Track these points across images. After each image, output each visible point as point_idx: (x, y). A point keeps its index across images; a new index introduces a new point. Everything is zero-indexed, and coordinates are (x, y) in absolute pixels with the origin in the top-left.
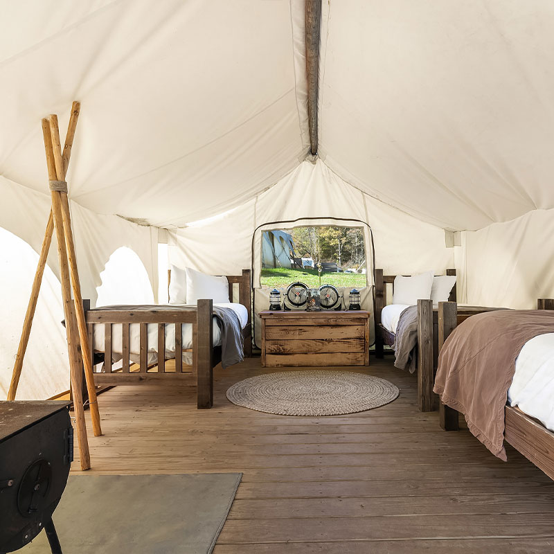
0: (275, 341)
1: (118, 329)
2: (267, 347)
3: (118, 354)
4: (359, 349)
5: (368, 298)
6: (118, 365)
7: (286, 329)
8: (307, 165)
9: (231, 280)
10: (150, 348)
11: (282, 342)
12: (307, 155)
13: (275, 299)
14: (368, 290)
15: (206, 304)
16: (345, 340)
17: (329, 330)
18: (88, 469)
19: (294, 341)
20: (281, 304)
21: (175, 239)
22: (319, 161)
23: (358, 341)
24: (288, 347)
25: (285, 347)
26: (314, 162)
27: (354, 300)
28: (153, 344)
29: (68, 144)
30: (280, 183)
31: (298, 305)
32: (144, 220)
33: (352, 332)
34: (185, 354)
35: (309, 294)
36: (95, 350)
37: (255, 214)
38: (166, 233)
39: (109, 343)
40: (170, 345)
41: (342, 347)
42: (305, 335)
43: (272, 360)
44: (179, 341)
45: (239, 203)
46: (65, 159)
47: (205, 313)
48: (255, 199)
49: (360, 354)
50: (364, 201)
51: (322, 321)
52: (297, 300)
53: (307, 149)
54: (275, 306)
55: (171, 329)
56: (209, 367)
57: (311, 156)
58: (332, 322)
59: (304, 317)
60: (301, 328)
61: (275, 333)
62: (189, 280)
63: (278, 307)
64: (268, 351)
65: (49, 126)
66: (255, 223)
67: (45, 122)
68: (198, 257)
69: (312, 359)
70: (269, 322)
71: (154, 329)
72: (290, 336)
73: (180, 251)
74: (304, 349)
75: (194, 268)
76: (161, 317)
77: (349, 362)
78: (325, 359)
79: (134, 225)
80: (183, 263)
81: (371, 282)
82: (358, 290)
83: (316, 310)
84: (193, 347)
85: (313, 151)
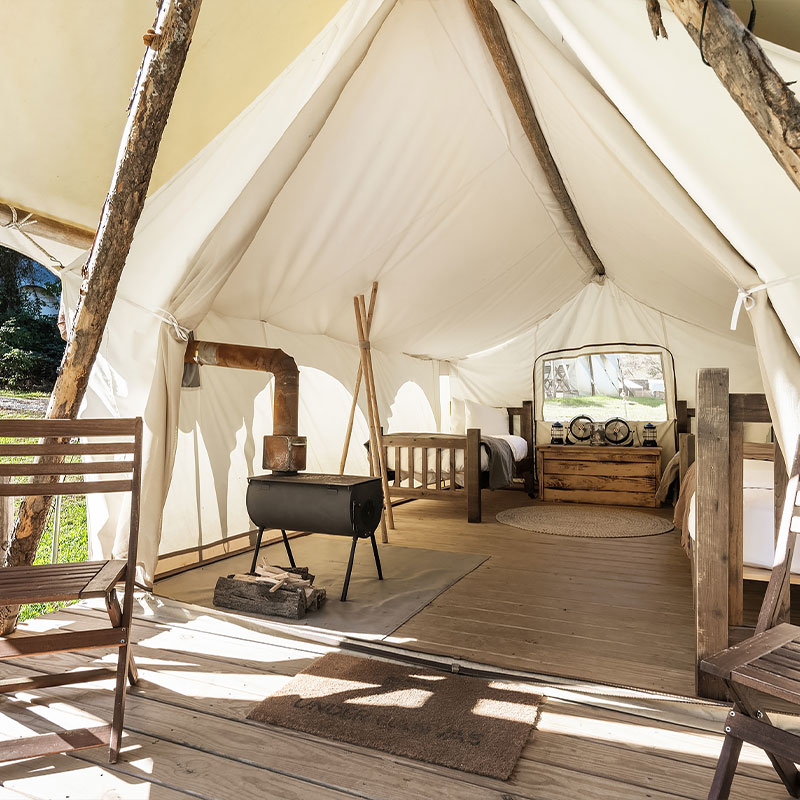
0: (554, 476)
1: (405, 451)
2: (546, 480)
3: (404, 472)
4: (650, 489)
5: (668, 434)
6: (405, 484)
7: (566, 463)
8: (593, 287)
9: (511, 411)
10: (429, 469)
11: (561, 477)
12: (593, 276)
13: (557, 433)
14: (668, 424)
15: (475, 433)
16: (633, 478)
17: (615, 466)
18: (386, 542)
19: (574, 476)
20: (564, 438)
21: (456, 371)
22: (608, 282)
23: (647, 480)
24: (567, 482)
25: (565, 482)
26: (601, 283)
27: (649, 435)
28: (432, 466)
29: (371, 314)
30: (563, 309)
31: (582, 439)
32: (426, 356)
33: (641, 470)
34: (458, 476)
35: (593, 427)
36: (388, 469)
37: (536, 343)
38: (447, 365)
39: (398, 463)
40: (446, 467)
41: (629, 486)
42: (586, 471)
43: (551, 494)
44: (452, 464)
45: (518, 333)
46: (369, 324)
47: (474, 441)
48: (535, 328)
49: (649, 495)
50: (663, 323)
51: (606, 457)
52: (581, 434)
53: (591, 272)
54: (557, 440)
55: (446, 454)
56: (477, 487)
57: (597, 277)
58: (617, 458)
59: (585, 451)
60: (582, 463)
61: (554, 467)
62: (467, 412)
63: (560, 441)
64: (546, 485)
65: (358, 302)
66: (536, 354)
67: (356, 299)
68: (479, 389)
69: (594, 496)
70: (547, 456)
71: (432, 452)
72: (569, 471)
73: (461, 381)
74: (586, 485)
75: (475, 400)
76: (439, 443)
77: (636, 502)
78: (609, 497)
79: (418, 360)
80: (463, 394)
81: (673, 416)
82: (654, 425)
83: (601, 445)
84: (464, 470)
85: (601, 271)
